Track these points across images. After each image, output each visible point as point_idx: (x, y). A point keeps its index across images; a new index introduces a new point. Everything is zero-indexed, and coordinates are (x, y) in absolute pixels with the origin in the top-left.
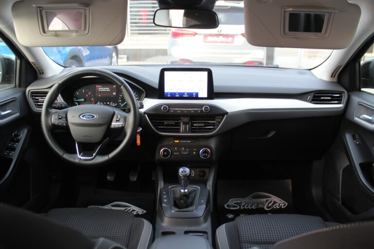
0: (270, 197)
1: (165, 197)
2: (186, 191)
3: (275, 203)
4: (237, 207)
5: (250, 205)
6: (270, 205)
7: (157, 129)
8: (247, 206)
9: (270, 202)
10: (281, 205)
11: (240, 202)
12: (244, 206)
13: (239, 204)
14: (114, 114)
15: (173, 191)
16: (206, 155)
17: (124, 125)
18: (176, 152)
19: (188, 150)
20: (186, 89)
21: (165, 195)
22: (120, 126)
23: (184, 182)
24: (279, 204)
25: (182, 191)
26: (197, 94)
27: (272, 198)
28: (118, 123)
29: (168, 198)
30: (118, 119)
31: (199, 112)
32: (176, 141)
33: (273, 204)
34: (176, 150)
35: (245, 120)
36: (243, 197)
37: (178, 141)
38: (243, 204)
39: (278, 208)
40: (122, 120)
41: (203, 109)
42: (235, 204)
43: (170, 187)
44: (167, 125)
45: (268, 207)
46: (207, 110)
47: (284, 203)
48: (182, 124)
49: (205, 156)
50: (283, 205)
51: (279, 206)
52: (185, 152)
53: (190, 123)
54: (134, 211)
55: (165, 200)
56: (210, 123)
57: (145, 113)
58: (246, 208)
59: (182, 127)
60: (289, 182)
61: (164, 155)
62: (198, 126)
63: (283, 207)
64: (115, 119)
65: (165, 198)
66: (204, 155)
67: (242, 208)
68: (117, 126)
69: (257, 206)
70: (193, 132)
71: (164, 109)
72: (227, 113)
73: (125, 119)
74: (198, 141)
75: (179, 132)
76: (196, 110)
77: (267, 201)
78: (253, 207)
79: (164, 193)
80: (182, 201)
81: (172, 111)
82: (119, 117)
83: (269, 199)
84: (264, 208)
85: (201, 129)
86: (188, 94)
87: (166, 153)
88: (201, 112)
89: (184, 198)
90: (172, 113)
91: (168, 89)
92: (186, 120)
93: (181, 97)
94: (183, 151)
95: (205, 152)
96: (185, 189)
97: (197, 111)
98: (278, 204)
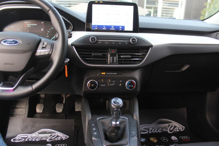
0: (171, 123)
1: (94, 129)
2: (118, 123)
3: (175, 127)
4: (146, 131)
5: (156, 130)
6: (171, 129)
7: (85, 60)
8: (154, 131)
9: (172, 127)
10: (180, 128)
11: (148, 127)
12: (151, 131)
13: (148, 129)
14: (40, 41)
15: (102, 123)
16: (132, 86)
17: (50, 53)
18: (103, 83)
19: (114, 82)
20: (113, 23)
21: (94, 127)
22: (47, 53)
23: (117, 114)
24: (179, 128)
25: (114, 123)
26: (123, 27)
27: (173, 123)
28: (44, 50)
29: (98, 131)
30: (44, 46)
31: (126, 43)
32: (102, 73)
33: (174, 128)
34: (103, 82)
35: (167, 53)
36: (150, 123)
37: (105, 73)
38: (150, 129)
39: (178, 131)
40: (49, 47)
41: (131, 41)
42: (144, 129)
43: (98, 119)
44: (95, 57)
45: (171, 131)
46: (134, 42)
47: (182, 127)
48: (109, 55)
49: (131, 88)
50: (181, 128)
51: (178, 130)
52: (111, 84)
53: (117, 55)
54: (59, 136)
55: (95, 133)
56: (135, 55)
57: (72, 45)
58: (154, 132)
59: (109, 59)
60: (184, 110)
61: (91, 87)
62: (125, 58)
63: (182, 130)
64: (41, 46)
65: (95, 131)
66: (130, 86)
67: (150, 132)
68: (42, 54)
69: (162, 130)
70: (119, 64)
71: (92, 40)
72: (152, 46)
73: (52, 46)
74: (124, 72)
75: (106, 63)
76: (123, 42)
77: (169, 125)
78: (159, 131)
79: (93, 125)
80: (114, 134)
81: (100, 42)
82: (46, 43)
83: (170, 124)
84: (167, 132)
85: (127, 61)
86: (115, 27)
87: (93, 85)
88: (128, 44)
89: (116, 130)
90: (100, 44)
91: (95, 22)
92: (114, 51)
93: (108, 29)
94: (109, 83)
95: (131, 83)
96: (116, 121)
97: (125, 42)
98: (177, 128)
